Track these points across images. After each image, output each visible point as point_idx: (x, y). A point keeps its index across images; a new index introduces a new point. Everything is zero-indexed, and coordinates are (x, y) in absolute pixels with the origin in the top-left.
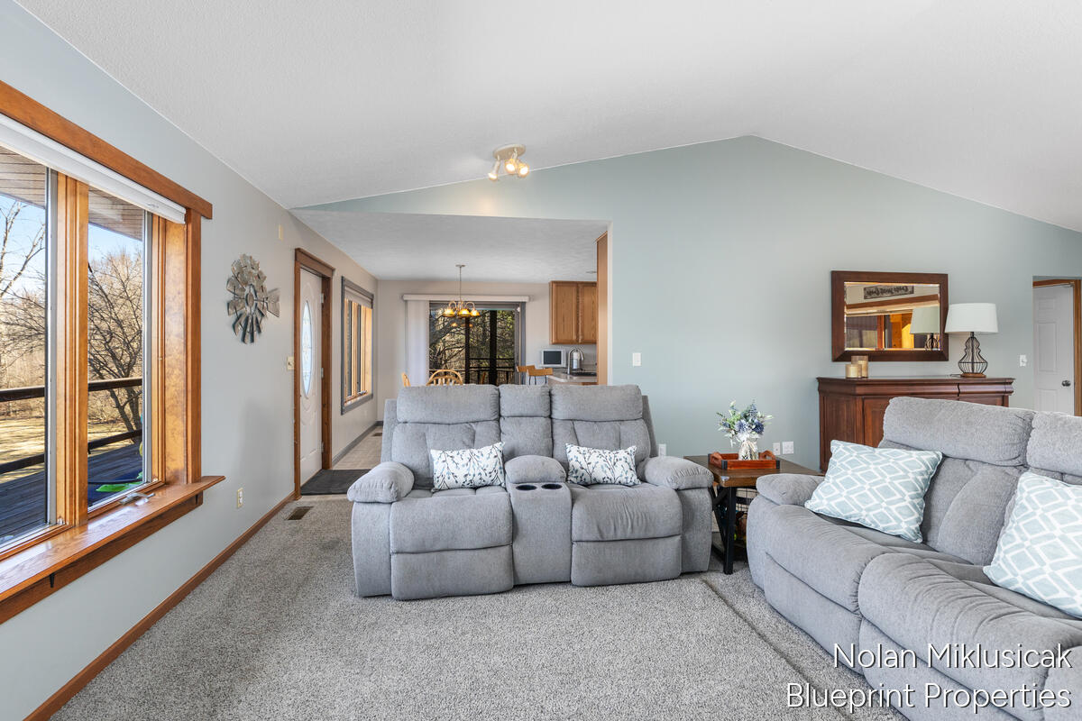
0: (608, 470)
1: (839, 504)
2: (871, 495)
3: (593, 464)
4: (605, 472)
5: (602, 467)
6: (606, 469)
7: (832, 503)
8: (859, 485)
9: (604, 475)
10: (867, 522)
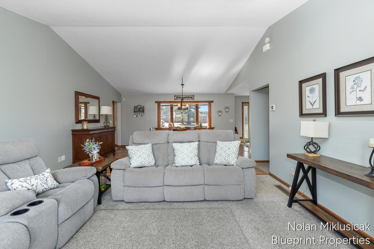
0: (44, 185)
1: (140, 163)
2: (146, 158)
3: (35, 185)
4: (43, 186)
5: (41, 184)
6: (43, 184)
7: (138, 163)
8: (143, 156)
9: (43, 188)
10: (146, 165)
